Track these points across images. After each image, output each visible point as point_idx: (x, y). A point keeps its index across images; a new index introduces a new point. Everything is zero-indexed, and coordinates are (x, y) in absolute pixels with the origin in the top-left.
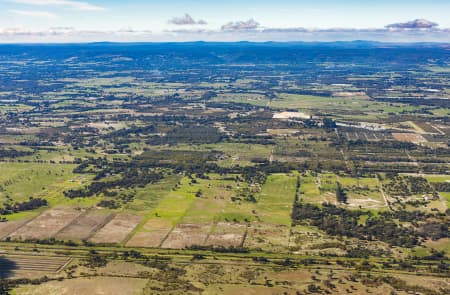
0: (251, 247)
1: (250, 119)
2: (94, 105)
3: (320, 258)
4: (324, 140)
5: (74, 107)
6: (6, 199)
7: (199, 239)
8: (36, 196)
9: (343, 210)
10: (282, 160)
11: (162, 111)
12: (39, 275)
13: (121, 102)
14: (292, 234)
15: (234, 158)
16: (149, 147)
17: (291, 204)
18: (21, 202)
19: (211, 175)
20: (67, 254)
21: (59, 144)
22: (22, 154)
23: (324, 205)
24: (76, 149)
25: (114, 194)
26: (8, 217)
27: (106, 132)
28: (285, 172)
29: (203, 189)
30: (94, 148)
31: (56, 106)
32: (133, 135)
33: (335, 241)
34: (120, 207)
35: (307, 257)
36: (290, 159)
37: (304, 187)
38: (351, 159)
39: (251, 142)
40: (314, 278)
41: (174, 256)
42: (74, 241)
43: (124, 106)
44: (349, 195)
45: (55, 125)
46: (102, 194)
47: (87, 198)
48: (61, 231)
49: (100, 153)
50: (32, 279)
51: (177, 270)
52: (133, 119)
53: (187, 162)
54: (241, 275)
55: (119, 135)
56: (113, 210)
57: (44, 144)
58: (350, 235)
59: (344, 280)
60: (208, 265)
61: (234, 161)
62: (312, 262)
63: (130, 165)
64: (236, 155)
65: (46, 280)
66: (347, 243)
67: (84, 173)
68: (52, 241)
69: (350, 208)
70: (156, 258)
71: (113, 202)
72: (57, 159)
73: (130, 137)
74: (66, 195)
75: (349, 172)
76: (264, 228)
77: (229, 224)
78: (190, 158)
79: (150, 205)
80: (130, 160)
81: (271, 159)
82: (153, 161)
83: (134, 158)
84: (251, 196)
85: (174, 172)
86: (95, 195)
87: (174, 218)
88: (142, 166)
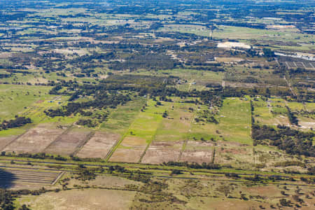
0: (221, 164)
1: (197, 48)
2: (55, 33)
3: (284, 174)
4: (267, 68)
5: (38, 35)
7: (173, 156)
8: (20, 115)
9: (297, 132)
10: (233, 85)
11: (118, 40)
12: (37, 187)
13: (79, 31)
14: (255, 153)
15: (191, 83)
16: (112, 71)
17: (249, 126)
18: (8, 120)
19: (172, 98)
20: (59, 168)
21: (32, 68)
23: (279, 126)
24: (48, 72)
25: (90, 114)
27: (71, 58)
28: (238, 96)
29: (168, 111)
30: (63, 71)
31: (22, 33)
32: (95, 60)
33: (295, 159)
34: (97, 125)
35: (273, 174)
36: (240, 85)
37: (257, 110)
38: (294, 86)
39: (202, 69)
40: (283, 193)
41: (155, 171)
42: (62, 156)
43: (83, 35)
44: (299, 118)
45: (25, 50)
46: (79, 114)
47: (66, 118)
48: (49, 147)
49: (69, 77)
50: (32, 189)
51: (161, 184)
52: (93, 46)
53: (149, 86)
54: (217, 189)
55: (84, 60)
56: (92, 128)
57: (19, 68)
58: (307, 155)
59: (311, 196)
60: (187, 180)
61: (190, 86)
62: (279, 178)
63: (99, 88)
64: (192, 81)
65: (44, 191)
66: (306, 161)
67: (59, 94)
68: (43, 156)
69: (302, 130)
70: (139, 172)
71: (90, 121)
72: (33, 81)
73: (93, 62)
74: (47, 114)
75: (295, 97)
76: (229, 147)
77: (197, 143)
78: (151, 82)
79: (123, 124)
80: (98, 83)
81: (223, 85)
82: (119, 84)
83: (101, 82)
84: (212, 118)
85: (139, 95)
86: (73, 115)
87: (148, 137)
88: (110, 89)
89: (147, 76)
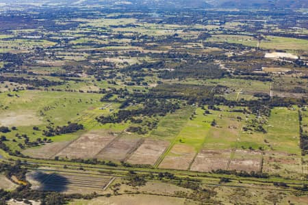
0: (270, 173)
1: (245, 58)
2: (106, 42)
5: (90, 44)
6: (48, 123)
7: (222, 164)
8: (73, 121)
10: (281, 95)
11: (167, 49)
12: (89, 191)
13: (129, 40)
14: (303, 162)
15: (238, 93)
16: (162, 80)
17: (297, 136)
18: (61, 126)
19: (221, 107)
20: (110, 173)
21: (84, 76)
22: (54, 83)
24: (99, 80)
25: (140, 121)
26: (52, 138)
27: (122, 67)
28: (287, 107)
29: (217, 120)
30: (114, 79)
31: (75, 42)
32: (145, 69)
34: (146, 132)
36: (288, 95)
37: (305, 120)
39: (250, 78)
41: (206, 178)
42: (113, 162)
43: (133, 44)
45: (77, 59)
46: (129, 121)
47: (117, 124)
48: (100, 152)
49: (120, 85)
50: (84, 193)
51: (210, 192)
52: (143, 55)
53: (198, 94)
54: (266, 198)
55: (134, 69)
56: (142, 135)
57: (71, 76)
60: (235, 188)
61: (238, 95)
63: (149, 96)
65: (95, 195)
67: (110, 101)
68: (94, 162)
70: (188, 179)
71: (141, 128)
72: (85, 89)
73: (143, 71)
74: (99, 121)
76: (277, 156)
77: (245, 152)
78: (199, 91)
79: (173, 132)
80: (147, 91)
81: (271, 94)
82: (168, 93)
83: (152, 90)
84: (260, 127)
85: (188, 103)
86: (123, 122)
87: (197, 145)
88: (159, 97)
89: (196, 85)
